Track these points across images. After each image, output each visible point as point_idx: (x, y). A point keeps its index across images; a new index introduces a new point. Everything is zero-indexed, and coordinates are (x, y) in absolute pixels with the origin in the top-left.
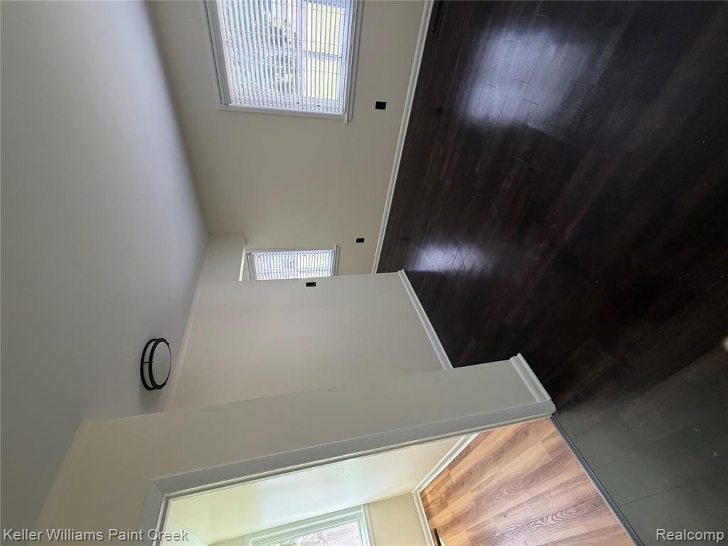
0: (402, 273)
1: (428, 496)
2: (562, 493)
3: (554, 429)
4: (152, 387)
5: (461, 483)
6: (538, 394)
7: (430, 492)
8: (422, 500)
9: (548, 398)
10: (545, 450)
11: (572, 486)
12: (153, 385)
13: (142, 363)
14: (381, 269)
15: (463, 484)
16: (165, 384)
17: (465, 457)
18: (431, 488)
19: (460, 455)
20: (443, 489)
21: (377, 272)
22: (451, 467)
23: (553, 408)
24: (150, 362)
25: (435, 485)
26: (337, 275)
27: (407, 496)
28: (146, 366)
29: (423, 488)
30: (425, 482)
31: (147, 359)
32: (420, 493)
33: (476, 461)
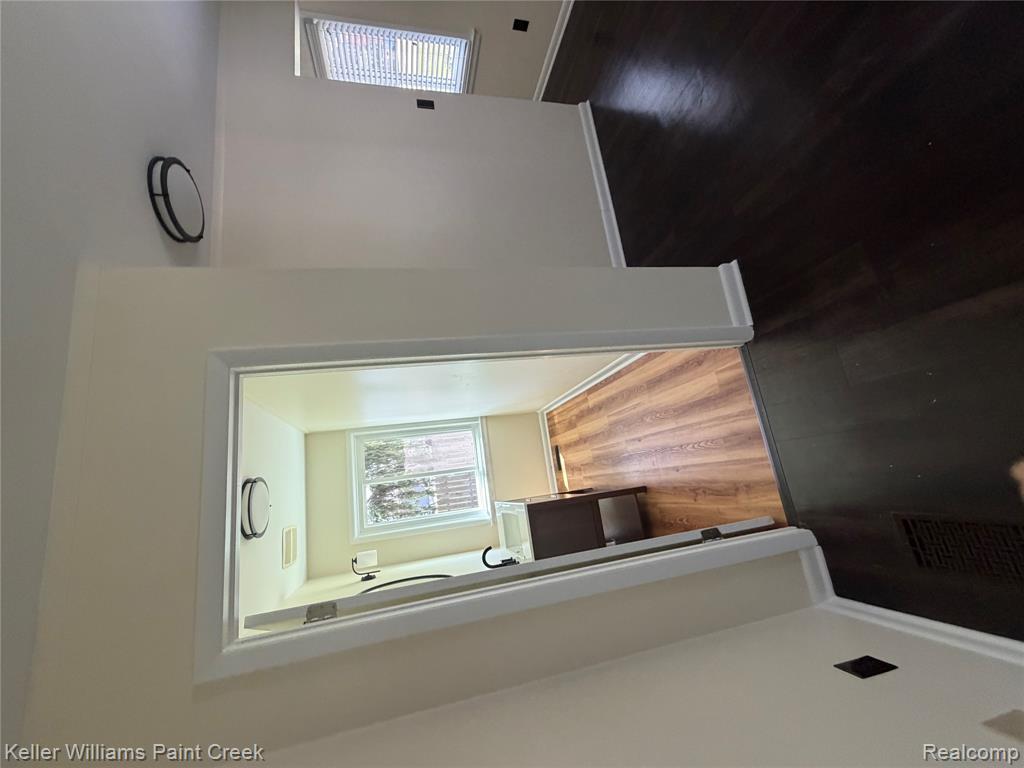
0: (585, 109)
1: (556, 417)
2: (715, 425)
3: (739, 360)
4: (181, 238)
5: (599, 407)
6: (739, 315)
7: (559, 413)
8: (548, 420)
9: (750, 322)
10: (716, 381)
11: (731, 420)
12: (182, 235)
13: (152, 195)
14: (551, 95)
15: (600, 408)
16: (200, 237)
17: (611, 382)
18: (561, 410)
19: (606, 380)
20: (576, 411)
21: (543, 100)
22: (590, 391)
23: (750, 335)
24: (165, 195)
25: (566, 408)
26: (472, 92)
27: (532, 415)
28: (160, 201)
29: (552, 409)
30: (555, 404)
31: (158, 189)
32: (547, 414)
33: (624, 387)
